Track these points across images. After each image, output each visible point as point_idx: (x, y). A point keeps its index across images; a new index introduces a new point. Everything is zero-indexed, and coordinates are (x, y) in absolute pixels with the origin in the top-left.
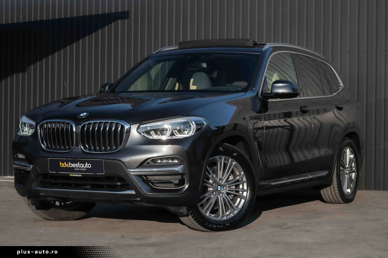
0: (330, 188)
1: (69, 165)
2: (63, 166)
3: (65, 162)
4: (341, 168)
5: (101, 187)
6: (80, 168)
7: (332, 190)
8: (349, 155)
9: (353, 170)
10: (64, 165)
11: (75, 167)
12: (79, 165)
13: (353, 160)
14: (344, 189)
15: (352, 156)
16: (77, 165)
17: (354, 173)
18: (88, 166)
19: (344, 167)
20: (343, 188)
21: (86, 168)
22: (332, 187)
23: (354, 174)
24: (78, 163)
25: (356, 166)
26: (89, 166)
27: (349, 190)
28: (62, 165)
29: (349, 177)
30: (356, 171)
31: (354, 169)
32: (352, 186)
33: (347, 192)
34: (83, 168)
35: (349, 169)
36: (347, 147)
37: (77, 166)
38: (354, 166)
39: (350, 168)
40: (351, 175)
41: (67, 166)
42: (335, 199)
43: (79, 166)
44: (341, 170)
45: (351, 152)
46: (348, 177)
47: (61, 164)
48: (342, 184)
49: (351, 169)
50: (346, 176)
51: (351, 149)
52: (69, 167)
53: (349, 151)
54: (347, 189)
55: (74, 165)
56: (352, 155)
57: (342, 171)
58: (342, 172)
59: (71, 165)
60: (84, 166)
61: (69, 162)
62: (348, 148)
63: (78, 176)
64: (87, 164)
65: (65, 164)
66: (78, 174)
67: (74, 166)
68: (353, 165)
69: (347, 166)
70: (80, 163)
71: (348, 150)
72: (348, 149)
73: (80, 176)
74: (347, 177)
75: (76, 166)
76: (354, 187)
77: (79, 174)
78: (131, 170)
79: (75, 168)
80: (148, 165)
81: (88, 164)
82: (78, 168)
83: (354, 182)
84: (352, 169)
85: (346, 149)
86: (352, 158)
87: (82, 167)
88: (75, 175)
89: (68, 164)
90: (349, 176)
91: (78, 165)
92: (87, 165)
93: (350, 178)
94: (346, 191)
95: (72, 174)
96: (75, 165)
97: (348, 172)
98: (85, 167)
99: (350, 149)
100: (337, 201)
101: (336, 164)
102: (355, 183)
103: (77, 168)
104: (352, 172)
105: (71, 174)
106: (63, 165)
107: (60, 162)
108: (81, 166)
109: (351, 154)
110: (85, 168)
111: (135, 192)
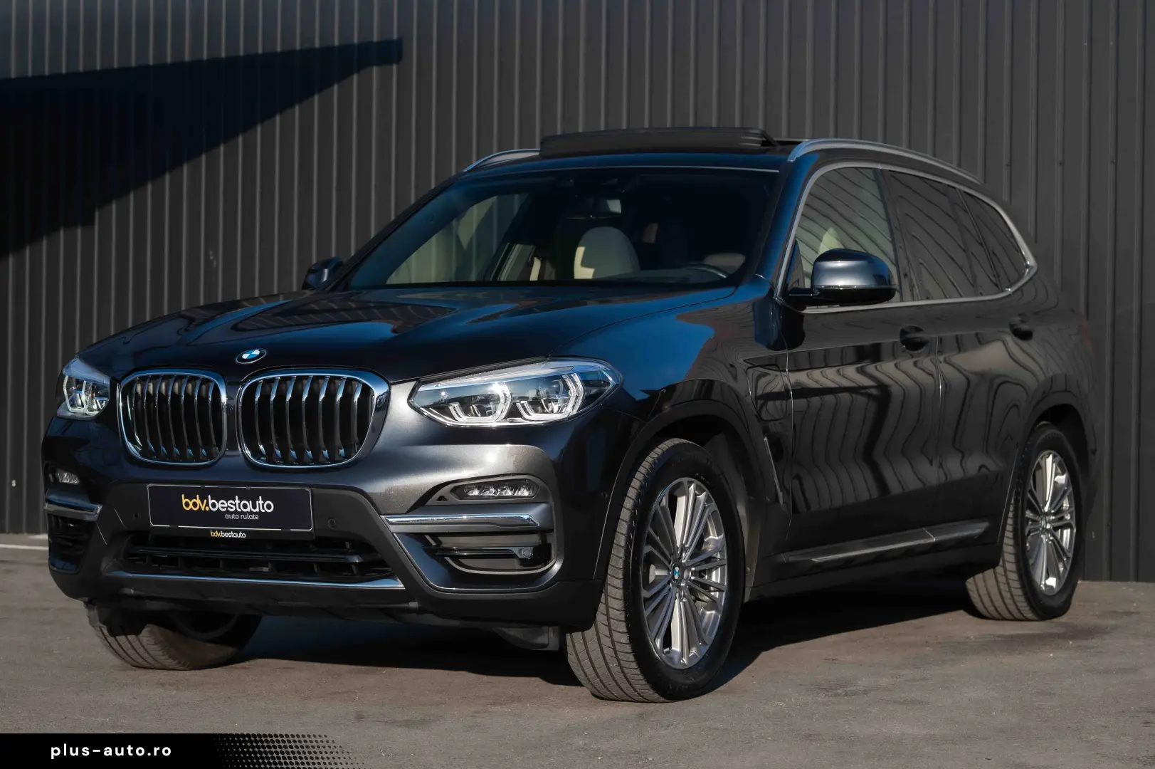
0: (995, 573)
1: (207, 505)
3: (198, 496)
4: (1029, 514)
5: (304, 570)
6: (242, 512)
7: (1002, 579)
8: (1052, 474)
9: (1066, 520)
10: (195, 504)
11: (225, 509)
12: (239, 504)
13: (1065, 492)
14: (1037, 579)
15: (1062, 479)
16: (231, 503)
17: (1069, 530)
18: (263, 508)
19: (1037, 510)
20: (1032, 572)
21: (259, 513)
22: (999, 569)
23: (1067, 533)
24: (234, 500)
25: (1073, 509)
26: (269, 507)
27: (1052, 582)
28: (187, 504)
29: (1052, 541)
30: (1073, 523)
31: (1068, 517)
32: (1061, 569)
33: (1045, 585)
34: (251, 513)
35: (1054, 518)
36: (1048, 452)
37: (232, 508)
38: (1070, 507)
39: (1055, 514)
40: (1059, 537)
41: (203, 509)
42: (1009, 606)
43: (240, 508)
44: (1028, 519)
45: (1059, 465)
46: (1050, 542)
47: (184, 501)
48: (1031, 561)
49: (1059, 516)
50: (1042, 539)
51: (1059, 458)
52: (207, 509)
53: (1053, 462)
54: (1047, 577)
56: (1063, 474)
57: (1030, 523)
58: (1032, 524)
59: (214, 505)
60: (254, 507)
61: (209, 496)
62: (1049, 454)
63: (237, 536)
64: (261, 502)
65: (198, 501)
66: (234, 531)
67: (223, 508)
68: (1066, 504)
69: (1046, 509)
70: (241, 500)
71: (1050, 460)
72: (1051, 456)
73: (242, 535)
74: (1047, 542)
76: (1067, 572)
77: (238, 532)
78: (390, 520)
79: (227, 512)
80: (442, 502)
81: (264, 500)
82: (236, 512)
83: (1068, 558)
84: (1062, 519)
85: (1042, 458)
86: (1062, 485)
87: (248, 510)
88: (226, 535)
89: (205, 501)
90: (1051, 538)
91: (235, 505)
92: (263, 504)
93: (1057, 543)
94: (1043, 583)
95: (219, 531)
96: (226, 505)
97: (1048, 526)
98: (257, 510)
99: (1054, 457)
100: (1017, 615)
101: (1012, 502)
102: (1070, 561)
103: (231, 513)
104: (1063, 527)
105: (214, 531)
106: (192, 504)
107: (183, 496)
108: (245, 506)
109: (1059, 471)
110: (256, 513)
111: (402, 585)
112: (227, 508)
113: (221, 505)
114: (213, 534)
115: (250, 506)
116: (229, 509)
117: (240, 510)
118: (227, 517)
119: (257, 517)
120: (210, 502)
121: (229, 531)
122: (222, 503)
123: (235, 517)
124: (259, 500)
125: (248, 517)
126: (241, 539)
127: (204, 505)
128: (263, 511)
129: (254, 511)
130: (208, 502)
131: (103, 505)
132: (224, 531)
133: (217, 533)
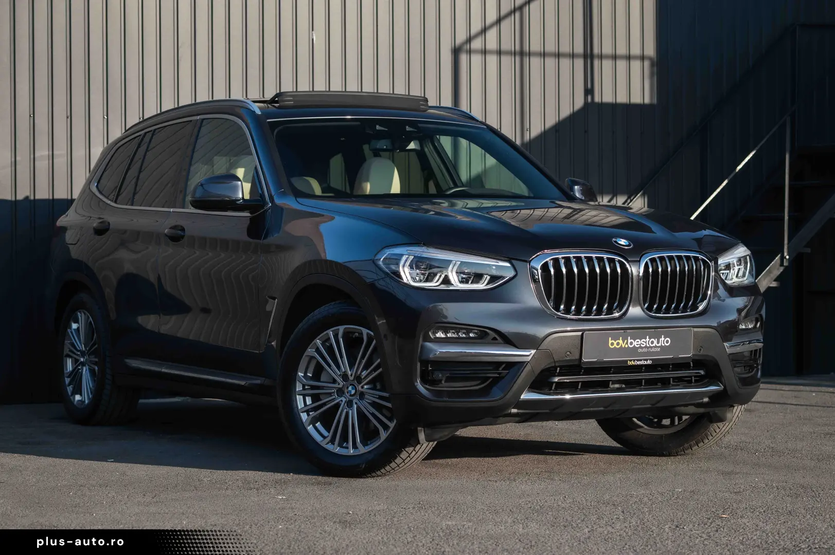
1: (627, 343)
2: (615, 343)
3: (621, 338)
10: (618, 344)
12: (649, 341)
16: (644, 341)
18: (664, 343)
21: (661, 347)
24: (646, 339)
28: (612, 344)
34: (656, 347)
37: (643, 344)
41: (623, 346)
43: (649, 344)
47: (610, 342)
52: (627, 346)
55: (638, 343)
59: (631, 343)
60: (658, 343)
61: (629, 338)
63: (646, 363)
64: (663, 339)
65: (621, 341)
66: (645, 360)
67: (637, 345)
70: (650, 338)
73: (649, 362)
75: (641, 343)
77: (646, 360)
79: (640, 347)
81: (665, 338)
82: (646, 347)
87: (654, 345)
88: (639, 363)
89: (626, 341)
91: (646, 342)
92: (664, 341)
95: (634, 361)
96: (640, 343)
98: (660, 345)
103: (643, 348)
105: (631, 361)
107: (610, 338)
108: (652, 343)
110: (658, 347)
111: (723, 387)
112: (640, 345)
113: (636, 343)
114: (630, 363)
115: (655, 342)
116: (642, 345)
117: (648, 346)
118: (640, 350)
119: (659, 350)
120: (629, 341)
121: (641, 360)
122: (638, 341)
123: (645, 350)
124: (661, 338)
125: (653, 350)
126: (648, 365)
127: (625, 343)
128: (663, 345)
129: (658, 345)
130: (627, 342)
131: (537, 349)
132: (638, 360)
133: (632, 362)
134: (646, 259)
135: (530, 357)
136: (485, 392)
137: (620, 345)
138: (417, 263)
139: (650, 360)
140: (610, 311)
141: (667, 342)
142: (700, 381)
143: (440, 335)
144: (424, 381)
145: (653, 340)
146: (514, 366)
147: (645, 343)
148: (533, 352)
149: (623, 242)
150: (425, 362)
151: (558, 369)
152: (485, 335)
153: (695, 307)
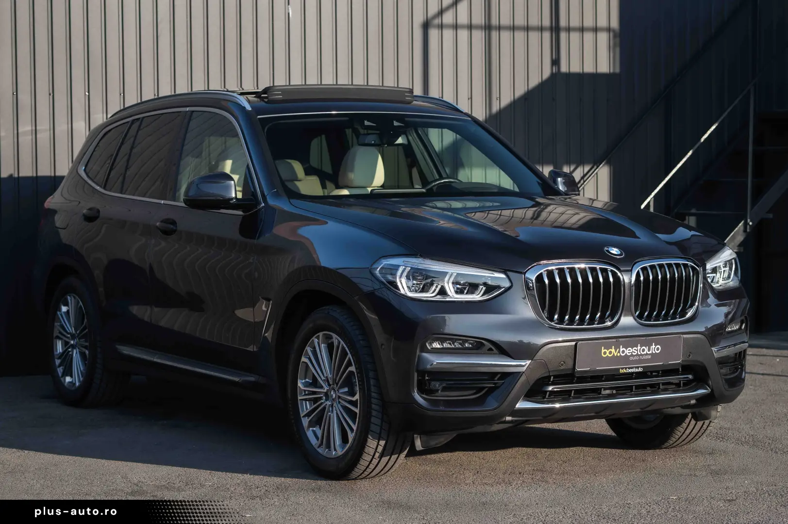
1: (619, 352)
2: (608, 352)
3: (613, 346)
6: (641, 355)
10: (610, 353)
12: (640, 349)
16: (635, 350)
18: (654, 351)
21: (652, 354)
24: (637, 347)
28: (605, 353)
37: (635, 352)
41: (615, 355)
43: (640, 352)
47: (603, 351)
55: (629, 351)
59: (623, 352)
60: (649, 350)
61: (621, 346)
63: (637, 371)
64: (654, 346)
65: (613, 350)
66: (636, 368)
67: (629, 353)
70: (641, 347)
73: (641, 370)
75: (633, 352)
77: (638, 368)
79: (632, 355)
81: (655, 345)
82: (637, 355)
87: (645, 353)
88: (630, 371)
91: (637, 350)
92: (655, 348)
95: (626, 368)
96: (631, 351)
98: (651, 352)
105: (622, 369)
107: (603, 348)
108: (643, 350)
110: (649, 354)
111: (710, 390)
112: (632, 353)
113: (628, 351)
114: (621, 371)
115: (646, 350)
116: (633, 353)
117: (640, 353)
118: (631, 358)
119: (650, 357)
120: (621, 350)
121: (632, 368)
122: (630, 350)
123: (636, 358)
124: (652, 345)
125: (644, 357)
126: (640, 372)
127: (617, 352)
128: (654, 352)
129: (648, 353)
130: (619, 350)
131: (532, 360)
132: (629, 368)
133: (624, 370)
134: (637, 268)
135: (525, 368)
136: (480, 401)
137: (612, 354)
138: (414, 274)
139: (641, 367)
140: (602, 320)
141: (658, 349)
142: (688, 385)
143: (436, 345)
144: (421, 391)
145: (644, 347)
146: (508, 377)
147: (636, 352)
148: (528, 362)
149: (615, 251)
150: (422, 373)
151: (552, 377)
152: (480, 346)
153: (683, 313)
